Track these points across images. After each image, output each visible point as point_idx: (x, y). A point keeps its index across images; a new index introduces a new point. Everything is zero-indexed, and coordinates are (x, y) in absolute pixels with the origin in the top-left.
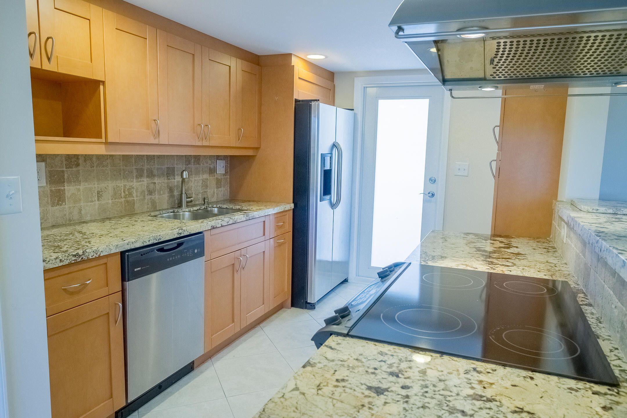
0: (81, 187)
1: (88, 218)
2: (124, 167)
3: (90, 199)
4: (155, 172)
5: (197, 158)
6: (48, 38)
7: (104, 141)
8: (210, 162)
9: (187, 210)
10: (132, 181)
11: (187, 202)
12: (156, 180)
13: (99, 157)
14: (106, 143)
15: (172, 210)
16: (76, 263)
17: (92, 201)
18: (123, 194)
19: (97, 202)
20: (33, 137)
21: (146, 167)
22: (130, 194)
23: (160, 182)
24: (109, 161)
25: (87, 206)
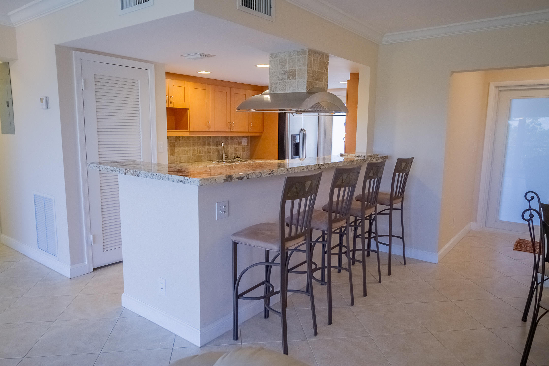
0: (181, 149)
1: (183, 161)
2: (198, 141)
3: (184, 154)
4: (211, 143)
5: (232, 137)
6: (171, 96)
7: (188, 131)
8: (238, 139)
9: (225, 161)
10: (201, 147)
11: (226, 157)
12: (212, 147)
13: (188, 137)
14: (189, 132)
15: (218, 161)
17: (185, 155)
18: (197, 153)
19: (187, 155)
20: (166, 130)
21: (207, 141)
22: (200, 153)
23: (213, 148)
24: (191, 138)
25: (183, 156)
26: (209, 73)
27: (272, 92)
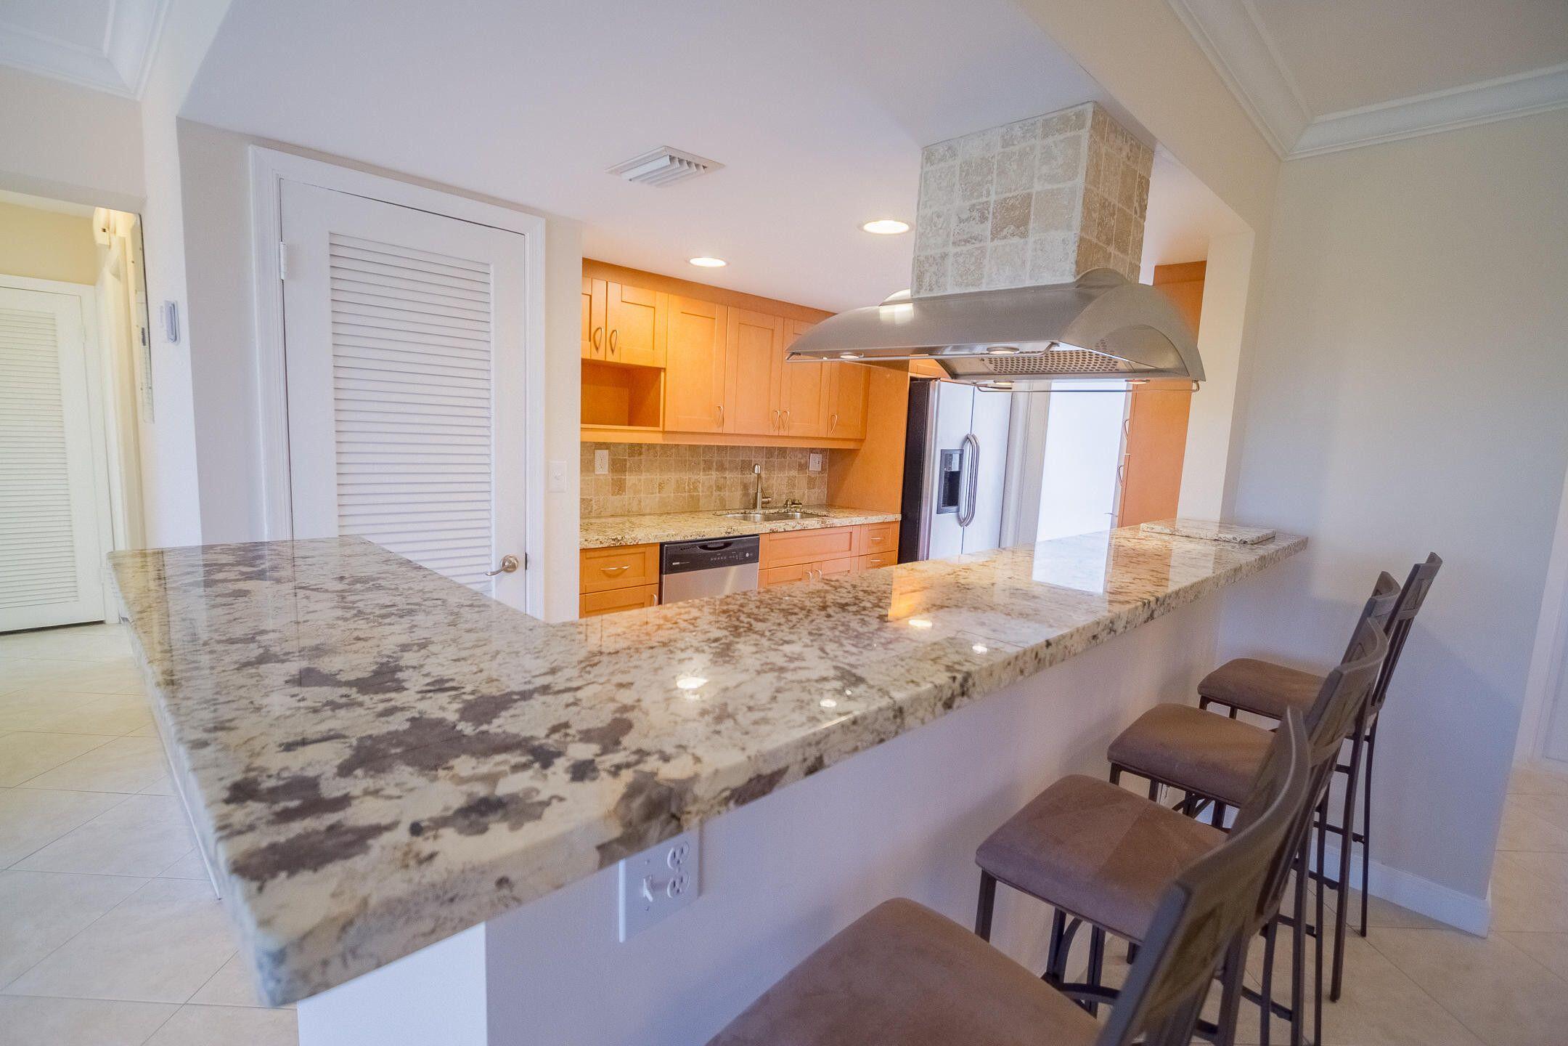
0: (643, 478)
1: (648, 511)
2: (690, 458)
3: (651, 491)
4: (727, 465)
5: (783, 451)
6: (613, 331)
7: (661, 430)
8: (800, 456)
9: (761, 512)
10: (699, 474)
11: (763, 503)
12: (727, 474)
13: (663, 446)
14: (664, 432)
15: (743, 511)
16: (615, 547)
17: (653, 494)
18: (687, 488)
19: (658, 495)
21: (716, 459)
22: (695, 489)
23: (732, 477)
24: (674, 450)
25: (647, 498)
26: (720, 263)
27: (922, 291)
